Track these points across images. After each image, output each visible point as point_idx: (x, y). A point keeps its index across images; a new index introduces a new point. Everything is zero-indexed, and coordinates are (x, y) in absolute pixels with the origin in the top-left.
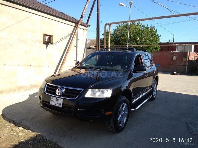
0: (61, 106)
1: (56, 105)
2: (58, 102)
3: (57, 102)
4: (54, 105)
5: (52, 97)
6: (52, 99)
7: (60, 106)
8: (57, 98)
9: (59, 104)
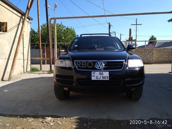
0: (108, 79)
1: (101, 79)
2: (103, 76)
3: (101, 76)
4: (98, 79)
5: (92, 72)
6: (94, 75)
7: (106, 79)
8: (101, 72)
9: (105, 77)
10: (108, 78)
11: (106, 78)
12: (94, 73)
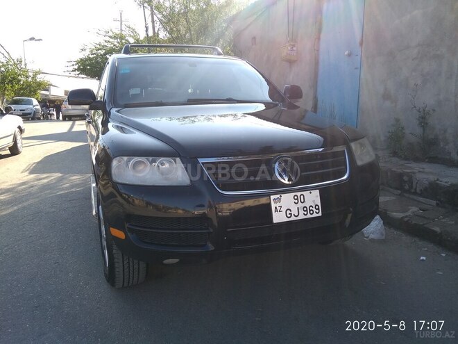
1: (301, 216)
2: (303, 205)
3: (300, 205)
4: (293, 218)
6: (278, 205)
7: (315, 215)
9: (311, 208)
10: (318, 209)
11: (315, 210)
12: (279, 199)
